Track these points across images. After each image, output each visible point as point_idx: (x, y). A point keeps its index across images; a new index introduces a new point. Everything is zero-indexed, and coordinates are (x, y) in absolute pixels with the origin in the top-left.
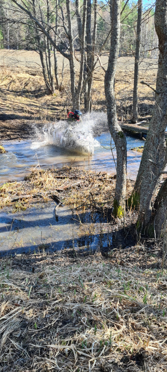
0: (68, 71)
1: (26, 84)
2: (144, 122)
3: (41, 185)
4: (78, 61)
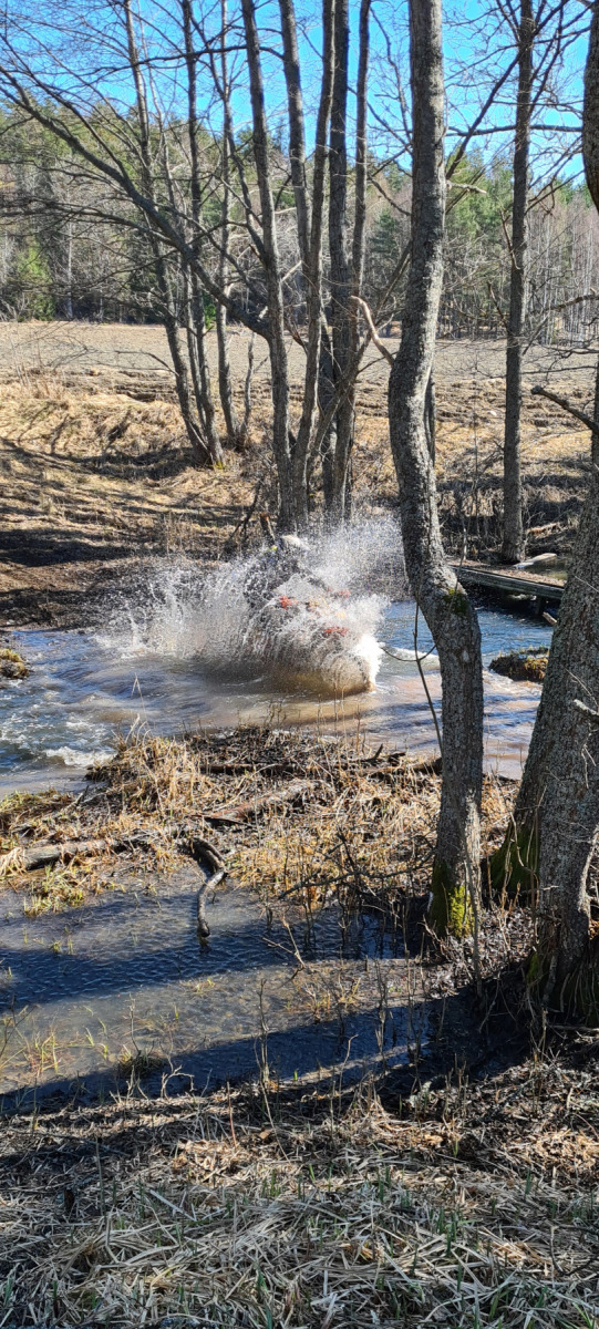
2: (546, 560)
3: (148, 800)
4: (299, 342)
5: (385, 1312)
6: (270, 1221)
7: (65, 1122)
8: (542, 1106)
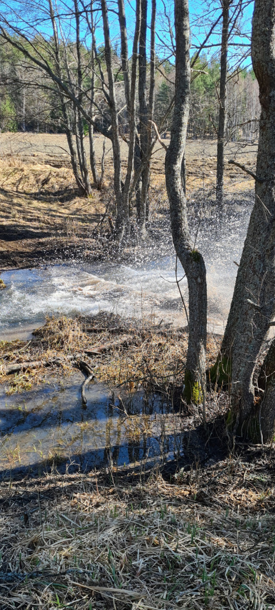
0: (111, 160)
3: (59, 344)
4: (126, 141)
5: (164, 567)
6: (114, 528)
7: (24, 485)
8: (233, 478)
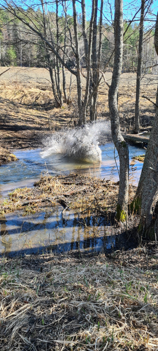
0: (75, 86)
1: (37, 98)
2: (145, 133)
3: (49, 190)
4: (85, 77)
